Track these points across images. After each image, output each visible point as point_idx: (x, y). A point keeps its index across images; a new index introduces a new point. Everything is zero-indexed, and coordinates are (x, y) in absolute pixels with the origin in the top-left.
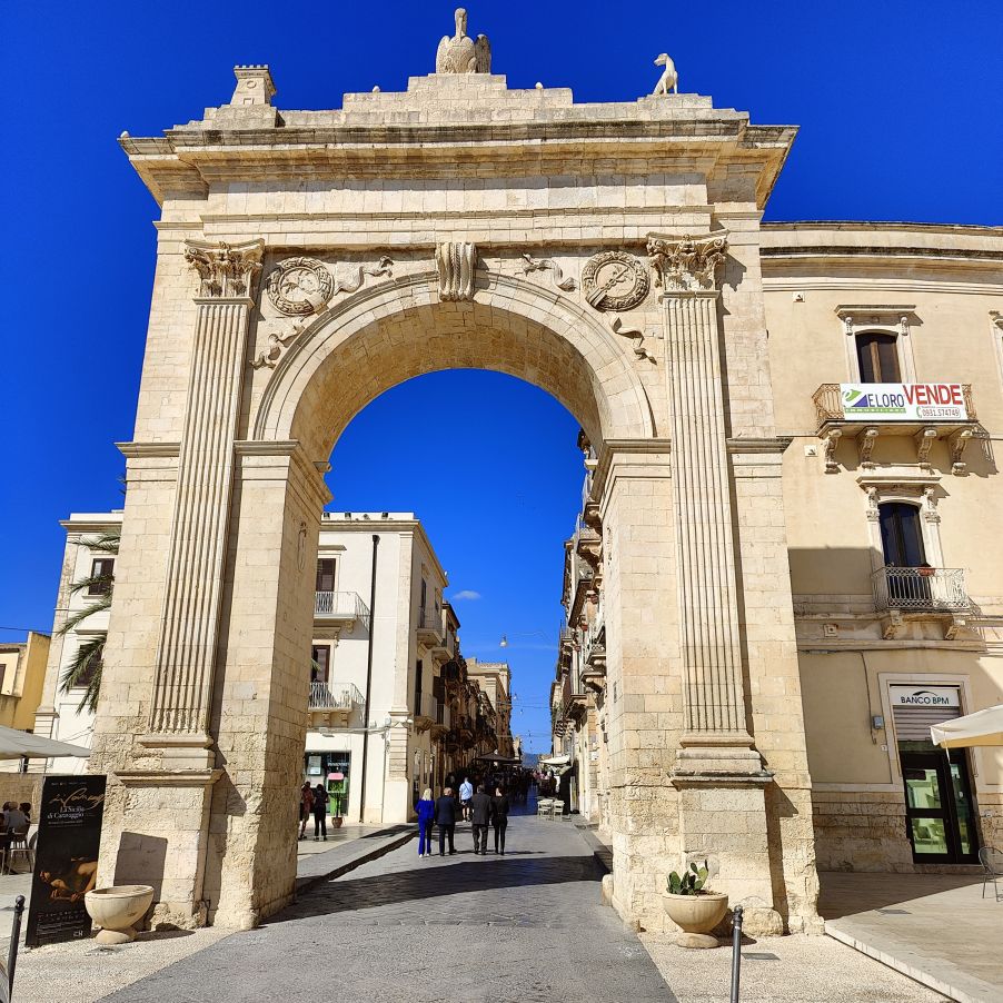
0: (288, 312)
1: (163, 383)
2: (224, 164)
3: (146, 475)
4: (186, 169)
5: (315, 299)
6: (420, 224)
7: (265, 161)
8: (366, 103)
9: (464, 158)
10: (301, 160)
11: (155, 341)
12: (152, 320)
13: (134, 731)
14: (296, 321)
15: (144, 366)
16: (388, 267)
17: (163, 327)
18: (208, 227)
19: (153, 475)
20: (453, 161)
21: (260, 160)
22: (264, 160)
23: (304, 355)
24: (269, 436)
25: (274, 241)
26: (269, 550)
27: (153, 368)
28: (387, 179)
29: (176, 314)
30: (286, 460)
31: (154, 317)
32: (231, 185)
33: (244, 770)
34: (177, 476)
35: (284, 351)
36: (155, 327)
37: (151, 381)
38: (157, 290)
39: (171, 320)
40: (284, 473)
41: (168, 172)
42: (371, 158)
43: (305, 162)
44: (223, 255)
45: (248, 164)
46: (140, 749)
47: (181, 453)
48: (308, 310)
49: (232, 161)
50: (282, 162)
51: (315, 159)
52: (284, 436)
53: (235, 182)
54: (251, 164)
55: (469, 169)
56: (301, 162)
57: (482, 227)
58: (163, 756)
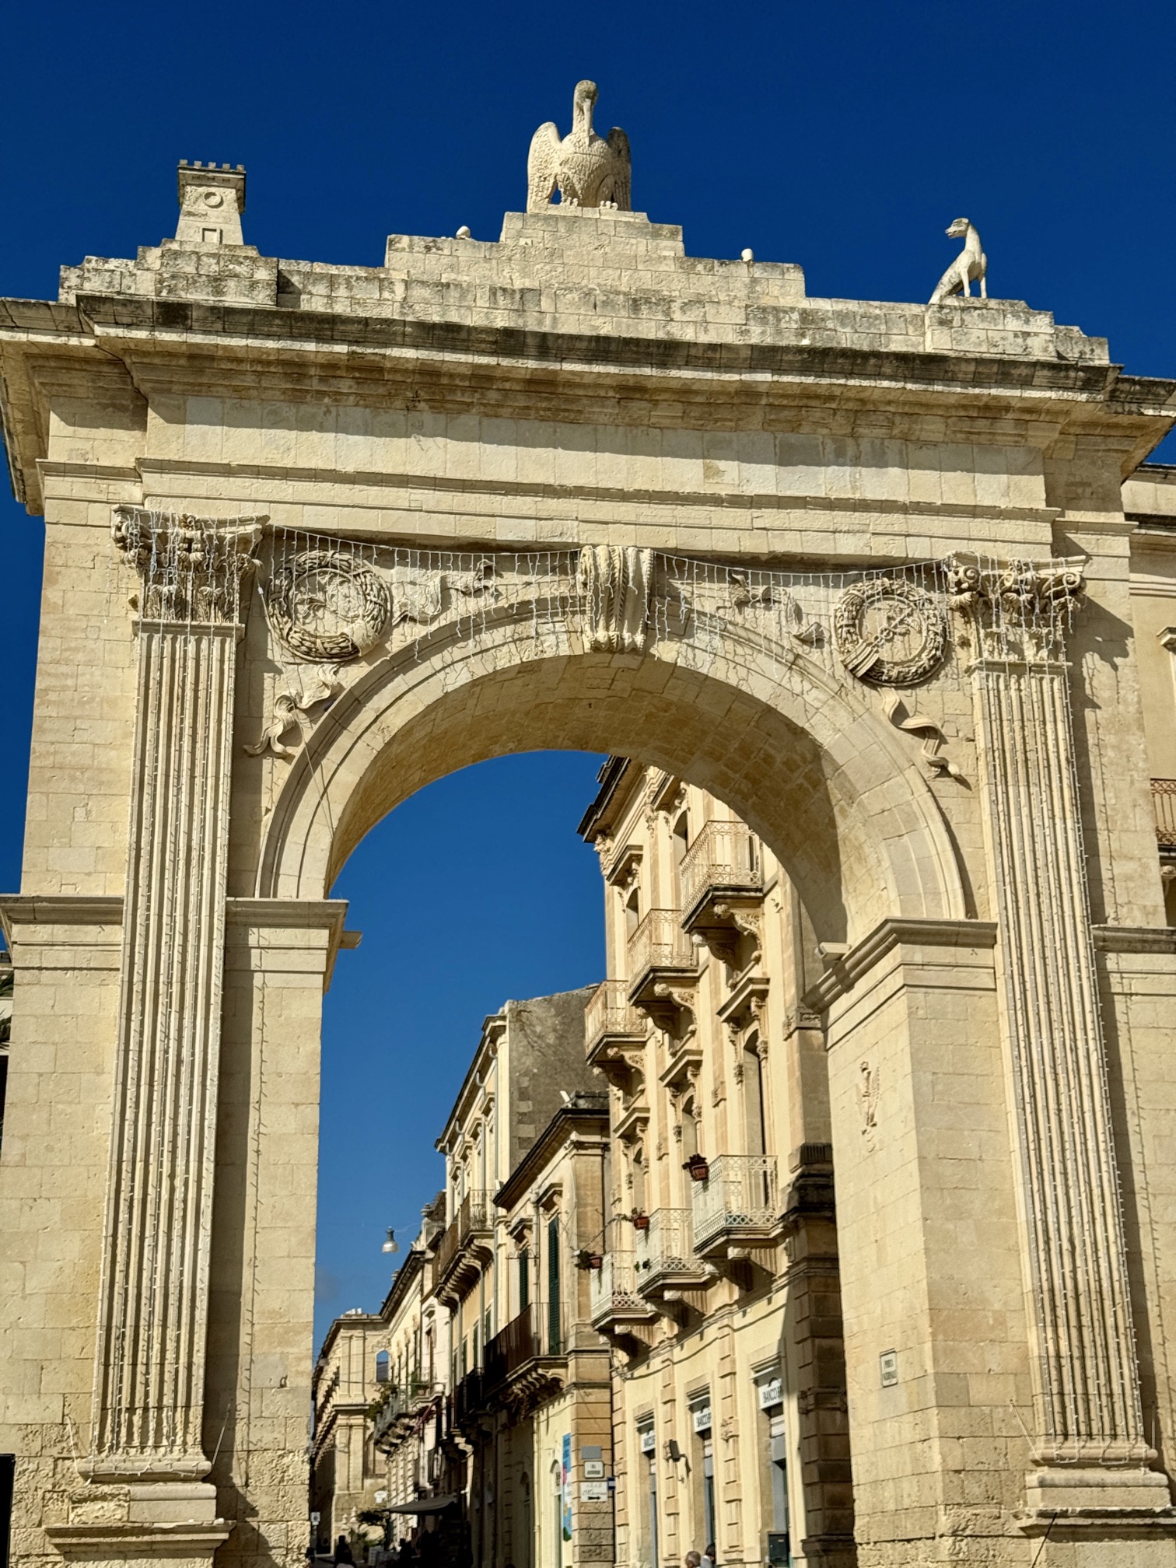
0: (313, 655)
1: (73, 779)
2: (183, 362)
3: (51, 958)
4: (100, 362)
5: (359, 631)
6: (552, 505)
7: (263, 363)
8: (432, 257)
9: (631, 391)
10: (331, 368)
11: (52, 696)
12: (43, 655)
13: (55, 1452)
14: (324, 673)
15: (34, 745)
16: (493, 582)
17: (63, 669)
18: (151, 480)
19: (65, 957)
20: (611, 394)
21: (254, 361)
22: (260, 362)
23: (344, 741)
24: (286, 892)
25: (281, 519)
26: (297, 1105)
27: (52, 749)
28: (486, 415)
29: (90, 644)
30: (321, 937)
31: (47, 648)
32: (191, 402)
33: (271, 1522)
34: (119, 960)
35: (308, 731)
36: (51, 669)
37: (48, 774)
38: (50, 595)
39: (80, 657)
40: (319, 961)
41: (65, 364)
42: (463, 377)
43: (338, 373)
44: (190, 541)
45: (229, 366)
46: (83, 1487)
47: (127, 919)
48: (347, 655)
49: (197, 358)
50: (295, 368)
51: (359, 369)
52: (313, 892)
53: (198, 394)
54: (234, 366)
55: (638, 408)
56: (330, 373)
57: (662, 521)
58: (131, 1499)
